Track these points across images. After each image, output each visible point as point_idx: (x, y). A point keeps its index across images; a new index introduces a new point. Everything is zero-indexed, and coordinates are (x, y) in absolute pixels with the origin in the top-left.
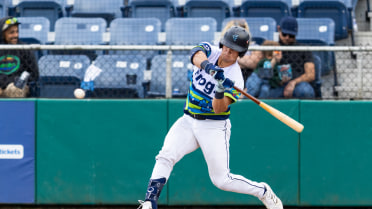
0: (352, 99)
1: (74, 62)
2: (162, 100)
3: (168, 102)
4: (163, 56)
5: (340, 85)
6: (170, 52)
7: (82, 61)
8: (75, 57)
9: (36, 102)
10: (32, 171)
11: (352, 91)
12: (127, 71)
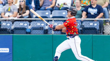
0: (108, 34)
1: (24, 23)
2: (51, 35)
3: (53, 35)
4: (51, 22)
5: (105, 30)
6: (53, 21)
7: (27, 23)
8: (24, 22)
9: (13, 35)
10: (12, 56)
11: (108, 32)
12: (40, 26)
